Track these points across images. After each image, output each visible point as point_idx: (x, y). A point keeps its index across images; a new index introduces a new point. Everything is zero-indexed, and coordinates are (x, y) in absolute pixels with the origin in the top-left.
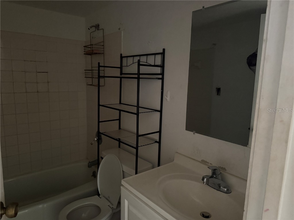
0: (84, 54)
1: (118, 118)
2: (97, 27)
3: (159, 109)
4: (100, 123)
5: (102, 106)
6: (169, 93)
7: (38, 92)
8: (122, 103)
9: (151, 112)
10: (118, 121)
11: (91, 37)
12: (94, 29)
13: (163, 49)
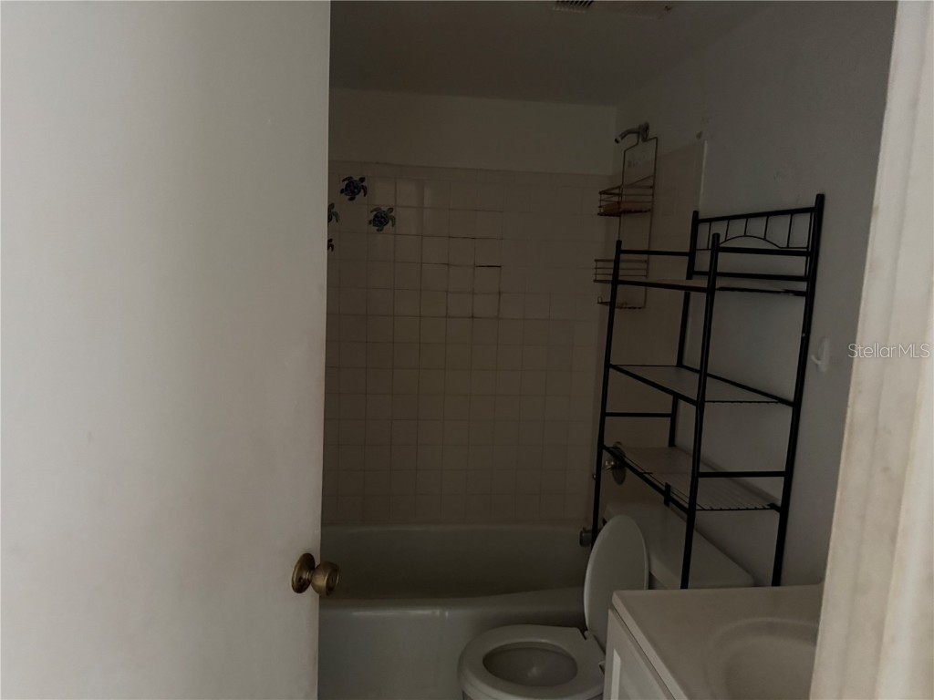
0: (599, 214)
1: (669, 411)
2: (643, 132)
3: (791, 396)
4: (607, 418)
5: (616, 368)
6: (826, 344)
7: (473, 317)
8: (685, 363)
9: (768, 402)
10: (668, 420)
11: (626, 163)
12: (632, 139)
13: (818, 196)
